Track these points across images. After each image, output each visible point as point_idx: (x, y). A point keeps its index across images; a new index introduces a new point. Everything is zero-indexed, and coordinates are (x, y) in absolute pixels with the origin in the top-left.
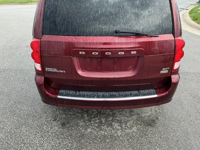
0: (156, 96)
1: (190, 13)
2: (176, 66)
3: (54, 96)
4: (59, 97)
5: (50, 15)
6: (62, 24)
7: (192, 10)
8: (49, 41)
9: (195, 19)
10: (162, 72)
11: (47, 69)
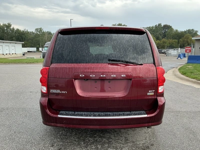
0: (146, 116)
1: (179, 69)
2: (161, 89)
3: (55, 116)
4: (59, 116)
5: (59, 49)
6: (68, 56)
7: (181, 68)
8: (56, 68)
9: (184, 74)
10: (148, 94)
11: (51, 91)
